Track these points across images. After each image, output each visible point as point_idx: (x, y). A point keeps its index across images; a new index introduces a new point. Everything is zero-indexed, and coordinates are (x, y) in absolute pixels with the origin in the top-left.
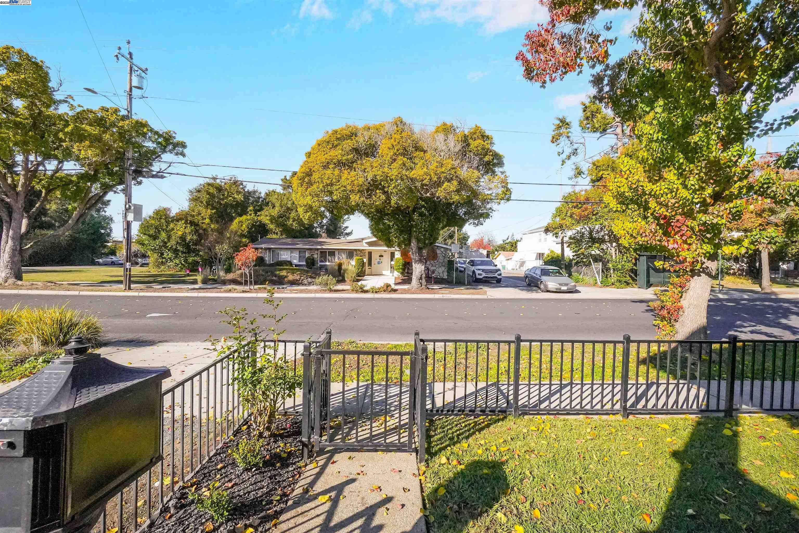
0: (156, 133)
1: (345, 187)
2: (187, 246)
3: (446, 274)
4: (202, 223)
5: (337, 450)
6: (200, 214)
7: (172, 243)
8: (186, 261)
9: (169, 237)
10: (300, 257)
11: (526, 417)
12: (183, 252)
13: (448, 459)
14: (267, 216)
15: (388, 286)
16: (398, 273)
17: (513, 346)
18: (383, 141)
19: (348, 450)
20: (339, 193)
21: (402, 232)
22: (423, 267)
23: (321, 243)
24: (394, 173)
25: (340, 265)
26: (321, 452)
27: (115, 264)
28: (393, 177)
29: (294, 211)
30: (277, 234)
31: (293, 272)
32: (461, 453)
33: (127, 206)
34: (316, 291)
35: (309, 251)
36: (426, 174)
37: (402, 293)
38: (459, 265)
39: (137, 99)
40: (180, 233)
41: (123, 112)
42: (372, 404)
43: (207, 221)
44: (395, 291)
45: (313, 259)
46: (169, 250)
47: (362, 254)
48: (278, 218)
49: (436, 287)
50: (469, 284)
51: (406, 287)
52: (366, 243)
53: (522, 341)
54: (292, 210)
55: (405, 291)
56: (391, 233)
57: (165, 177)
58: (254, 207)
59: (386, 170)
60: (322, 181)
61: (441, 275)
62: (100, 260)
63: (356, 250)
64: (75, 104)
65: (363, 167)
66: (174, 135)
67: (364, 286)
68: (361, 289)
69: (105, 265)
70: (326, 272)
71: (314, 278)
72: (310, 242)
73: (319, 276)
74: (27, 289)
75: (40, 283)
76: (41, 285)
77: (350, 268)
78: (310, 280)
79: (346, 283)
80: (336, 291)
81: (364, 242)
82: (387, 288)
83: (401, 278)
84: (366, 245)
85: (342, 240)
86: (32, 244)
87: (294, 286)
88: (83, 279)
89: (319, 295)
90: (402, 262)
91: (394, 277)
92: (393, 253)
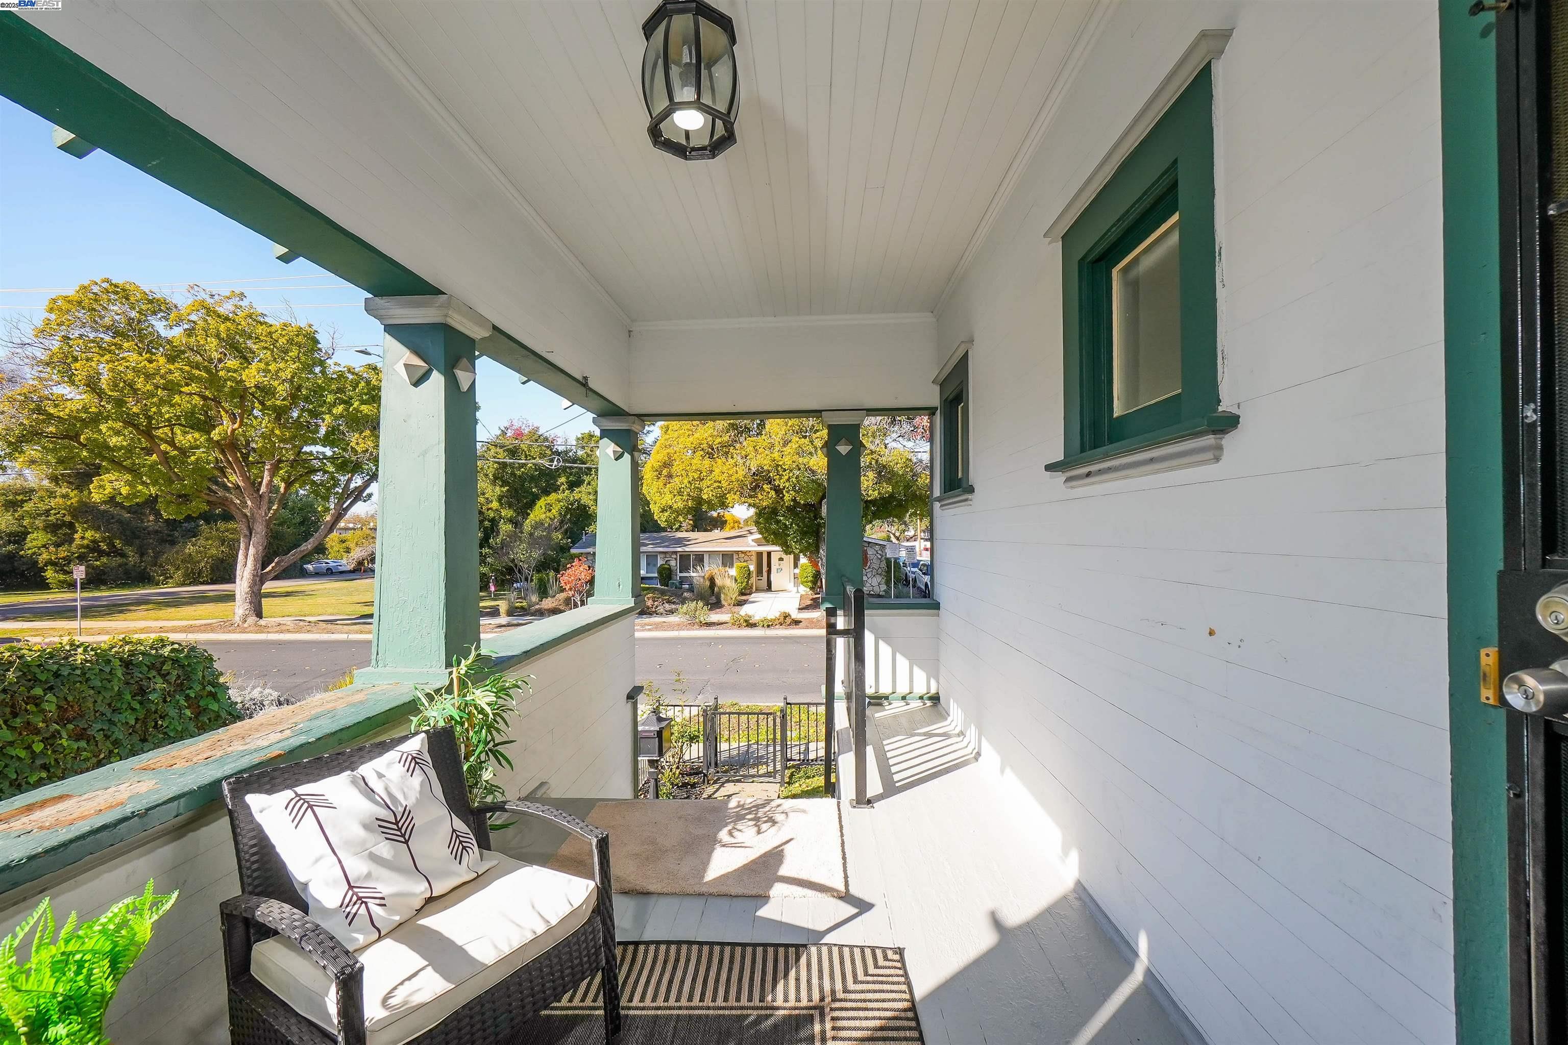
1: (720, 482)
3: (884, 588)
4: (488, 509)
5: (728, 781)
13: (800, 785)
14: (590, 493)
15: (786, 616)
16: (805, 589)
19: (734, 782)
20: (712, 491)
21: (804, 534)
23: (680, 542)
24: (787, 461)
25: (712, 580)
26: (715, 782)
27: (332, 573)
28: (786, 467)
34: (679, 627)
35: (662, 556)
37: (807, 628)
38: (904, 568)
43: (495, 505)
44: (797, 622)
45: (670, 569)
47: (746, 558)
51: (815, 614)
52: (752, 540)
55: (814, 624)
56: (789, 535)
58: (568, 478)
59: (776, 455)
60: (687, 475)
61: (877, 589)
62: (309, 567)
63: (737, 552)
65: (744, 453)
67: (750, 613)
68: (746, 621)
69: (317, 574)
70: (691, 590)
71: (674, 603)
72: (664, 540)
73: (683, 603)
74: (277, 632)
75: (289, 623)
76: (291, 626)
77: (728, 583)
78: (668, 606)
79: (723, 609)
80: (709, 625)
81: (750, 538)
82: (785, 617)
83: (811, 597)
84: (754, 544)
85: (716, 533)
86: (273, 564)
87: (644, 616)
88: (330, 610)
89: (684, 634)
90: (810, 570)
91: (799, 595)
92: (796, 559)
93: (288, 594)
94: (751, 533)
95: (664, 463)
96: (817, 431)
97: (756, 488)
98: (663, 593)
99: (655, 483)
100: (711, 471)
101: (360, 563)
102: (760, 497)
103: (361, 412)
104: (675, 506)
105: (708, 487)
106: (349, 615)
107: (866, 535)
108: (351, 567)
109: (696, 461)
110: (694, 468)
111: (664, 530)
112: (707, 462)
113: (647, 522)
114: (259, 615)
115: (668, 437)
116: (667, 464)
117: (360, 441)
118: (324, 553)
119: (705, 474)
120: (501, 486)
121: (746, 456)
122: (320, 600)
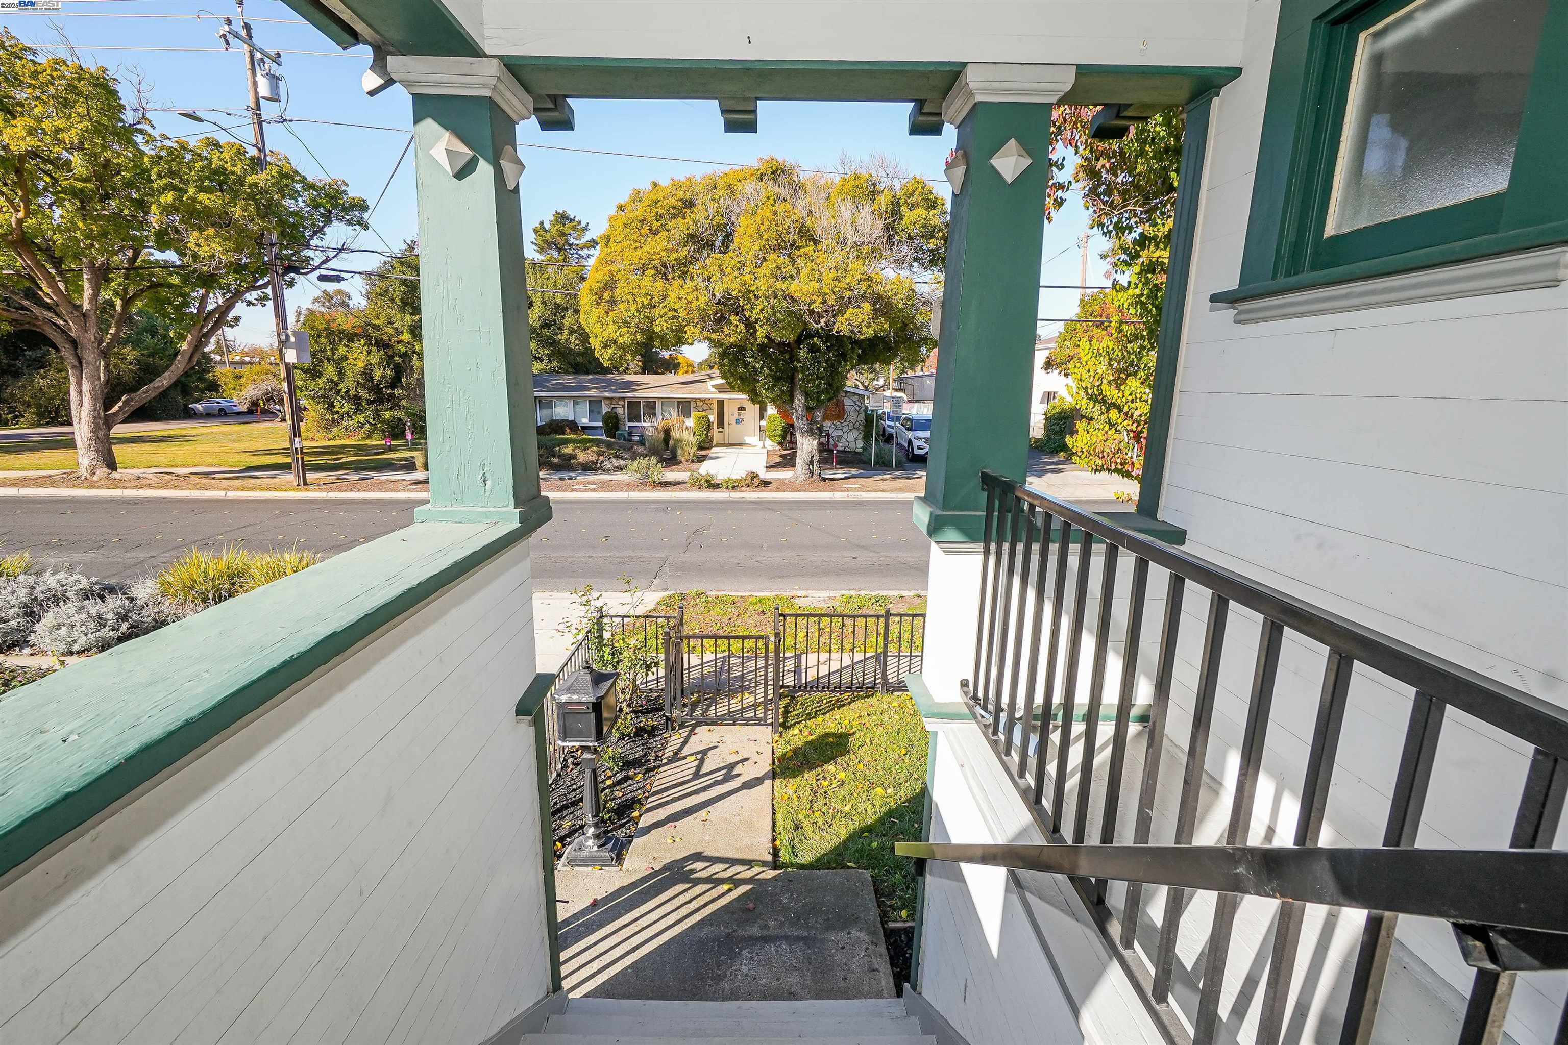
0: (313, 187)
1: (676, 311)
2: (377, 390)
3: (860, 444)
4: (398, 342)
5: (699, 724)
6: (392, 323)
7: (348, 383)
8: (377, 415)
9: (341, 371)
10: (591, 411)
11: (896, 694)
12: (369, 402)
13: (801, 731)
15: (754, 476)
16: (772, 443)
17: (882, 620)
18: (742, 220)
19: (707, 724)
20: (666, 321)
21: (777, 379)
22: (815, 443)
23: (629, 385)
24: (762, 286)
25: (667, 432)
26: (682, 726)
27: (226, 414)
28: (760, 293)
29: (570, 312)
30: (541, 360)
31: (585, 445)
32: (814, 726)
33: (283, 337)
34: (629, 486)
35: (608, 402)
36: (820, 293)
37: (778, 490)
38: (888, 423)
39: (273, 124)
40: (361, 365)
41: (253, 152)
42: (729, 680)
44: (766, 484)
45: (616, 418)
46: (342, 397)
47: (705, 407)
48: (542, 327)
49: (840, 474)
50: (900, 466)
51: (786, 474)
52: (713, 386)
53: (891, 615)
54: (566, 309)
55: (785, 486)
56: (758, 381)
57: (343, 279)
59: (747, 277)
60: (635, 300)
61: (853, 445)
62: (199, 407)
63: (695, 400)
64: (155, 133)
65: (706, 273)
66: (344, 188)
67: (712, 472)
68: (707, 481)
69: (208, 416)
70: (642, 443)
71: (622, 458)
72: (610, 383)
73: (633, 458)
74: (135, 487)
75: (151, 476)
76: (154, 480)
77: (687, 436)
78: (616, 462)
79: (679, 467)
80: (664, 485)
81: (711, 383)
82: (753, 478)
83: (779, 453)
84: (714, 390)
85: (669, 378)
86: (120, 404)
87: (588, 473)
88: (209, 460)
89: (635, 495)
90: (780, 423)
91: (765, 451)
92: (763, 410)
93: (163, 439)
94: (711, 378)
95: (606, 285)
96: (799, 248)
97: (720, 320)
98: (609, 446)
99: (594, 310)
100: (665, 297)
101: (255, 403)
102: (726, 331)
103: (200, 202)
104: (621, 340)
105: (661, 317)
106: (231, 466)
107: (848, 383)
108: (244, 408)
109: (646, 282)
110: (643, 292)
111: (607, 371)
112: (660, 284)
113: (590, 362)
114: (112, 465)
115: (609, 250)
116: (609, 285)
117: (201, 241)
118: (217, 391)
119: (657, 300)
120: (412, 314)
121: (709, 278)
122: (200, 447)
